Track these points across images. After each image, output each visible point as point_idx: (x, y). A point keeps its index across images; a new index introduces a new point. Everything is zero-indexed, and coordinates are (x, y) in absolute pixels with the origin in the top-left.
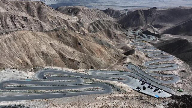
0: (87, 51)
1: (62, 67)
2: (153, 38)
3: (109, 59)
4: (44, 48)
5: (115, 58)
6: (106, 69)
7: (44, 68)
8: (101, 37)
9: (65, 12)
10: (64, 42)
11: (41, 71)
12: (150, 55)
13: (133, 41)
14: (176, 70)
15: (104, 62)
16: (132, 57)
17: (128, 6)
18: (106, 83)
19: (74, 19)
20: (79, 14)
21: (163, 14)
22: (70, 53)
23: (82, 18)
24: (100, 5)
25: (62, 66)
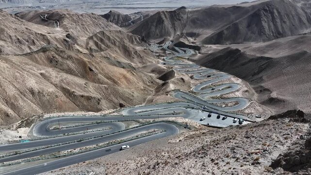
0: (106, 80)
1: (72, 112)
2: (190, 52)
3: (142, 90)
4: (32, 83)
5: (149, 86)
6: (142, 105)
7: (44, 118)
8: (114, 58)
9: (36, 20)
10: (63, 70)
11: (39, 123)
12: (196, 76)
13: (164, 60)
14: (238, 91)
15: (136, 94)
16: (176, 81)
17: (139, 8)
18: (163, 121)
19: (57, 32)
20: (65, 23)
21: (196, 16)
22: (79, 86)
23: (72, 30)
24: (93, 7)
25: (73, 110)
